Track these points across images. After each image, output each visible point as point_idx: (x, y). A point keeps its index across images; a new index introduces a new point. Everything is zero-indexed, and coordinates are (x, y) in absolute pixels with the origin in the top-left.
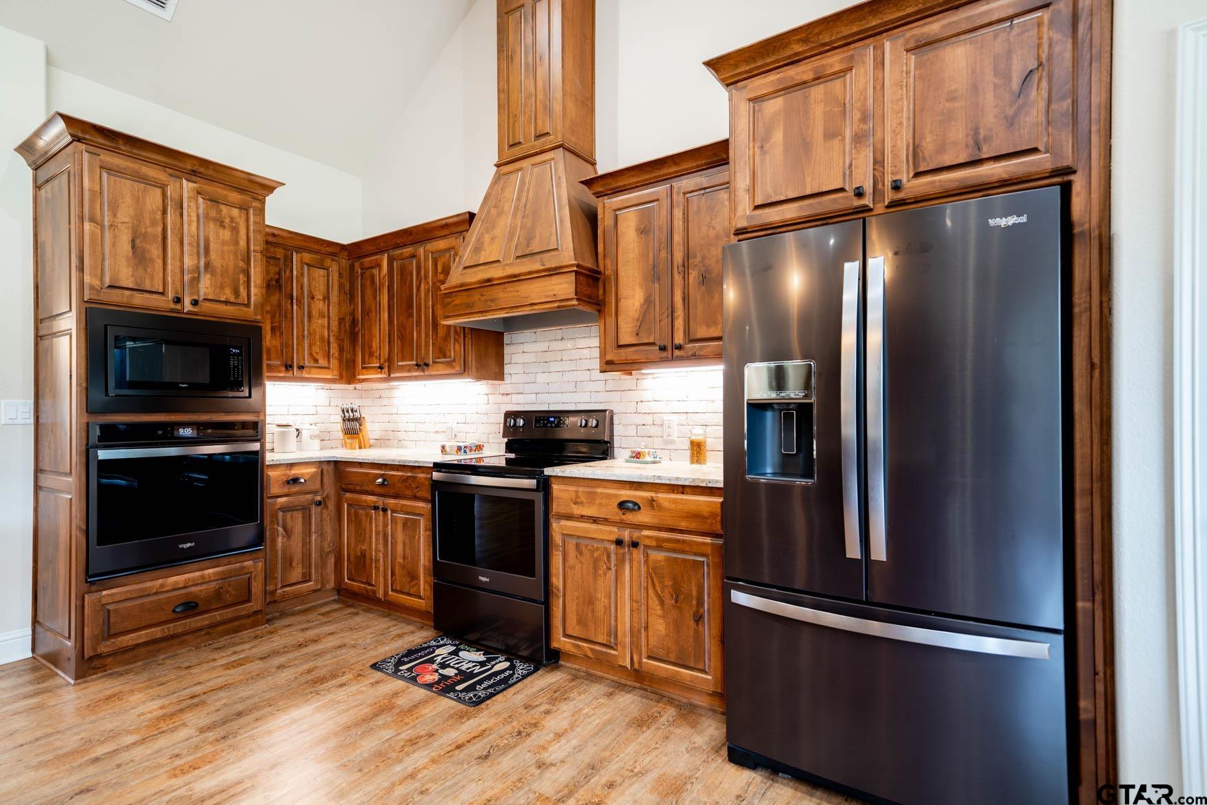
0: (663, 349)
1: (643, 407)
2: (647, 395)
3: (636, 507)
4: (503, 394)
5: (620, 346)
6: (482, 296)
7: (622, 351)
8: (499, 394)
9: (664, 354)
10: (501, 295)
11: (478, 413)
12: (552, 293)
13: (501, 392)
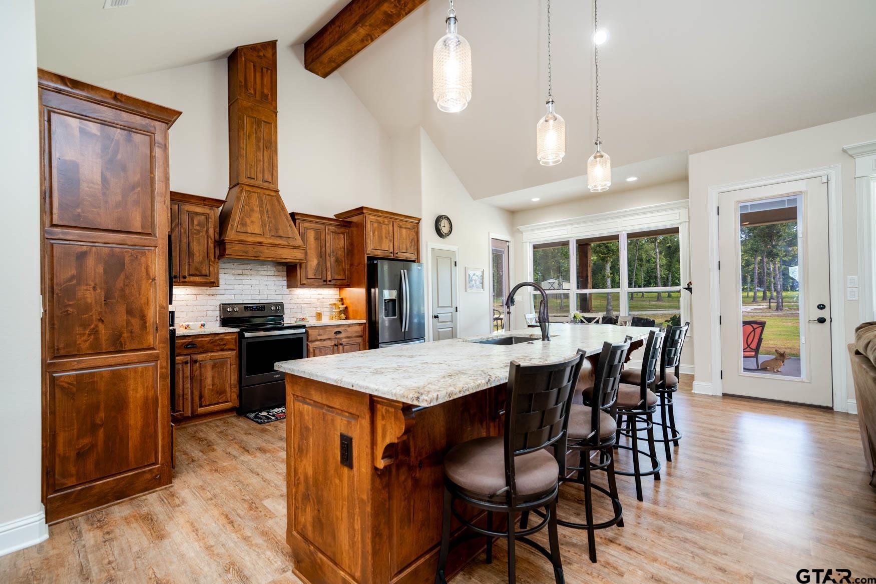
0: (324, 281)
1: (292, 301)
2: (295, 297)
3: (340, 332)
4: (209, 295)
5: (308, 279)
6: (254, 249)
7: (308, 280)
8: (206, 294)
9: (325, 283)
10: (267, 251)
11: (187, 305)
12: (294, 256)
13: (208, 294)
